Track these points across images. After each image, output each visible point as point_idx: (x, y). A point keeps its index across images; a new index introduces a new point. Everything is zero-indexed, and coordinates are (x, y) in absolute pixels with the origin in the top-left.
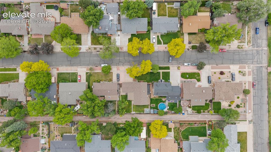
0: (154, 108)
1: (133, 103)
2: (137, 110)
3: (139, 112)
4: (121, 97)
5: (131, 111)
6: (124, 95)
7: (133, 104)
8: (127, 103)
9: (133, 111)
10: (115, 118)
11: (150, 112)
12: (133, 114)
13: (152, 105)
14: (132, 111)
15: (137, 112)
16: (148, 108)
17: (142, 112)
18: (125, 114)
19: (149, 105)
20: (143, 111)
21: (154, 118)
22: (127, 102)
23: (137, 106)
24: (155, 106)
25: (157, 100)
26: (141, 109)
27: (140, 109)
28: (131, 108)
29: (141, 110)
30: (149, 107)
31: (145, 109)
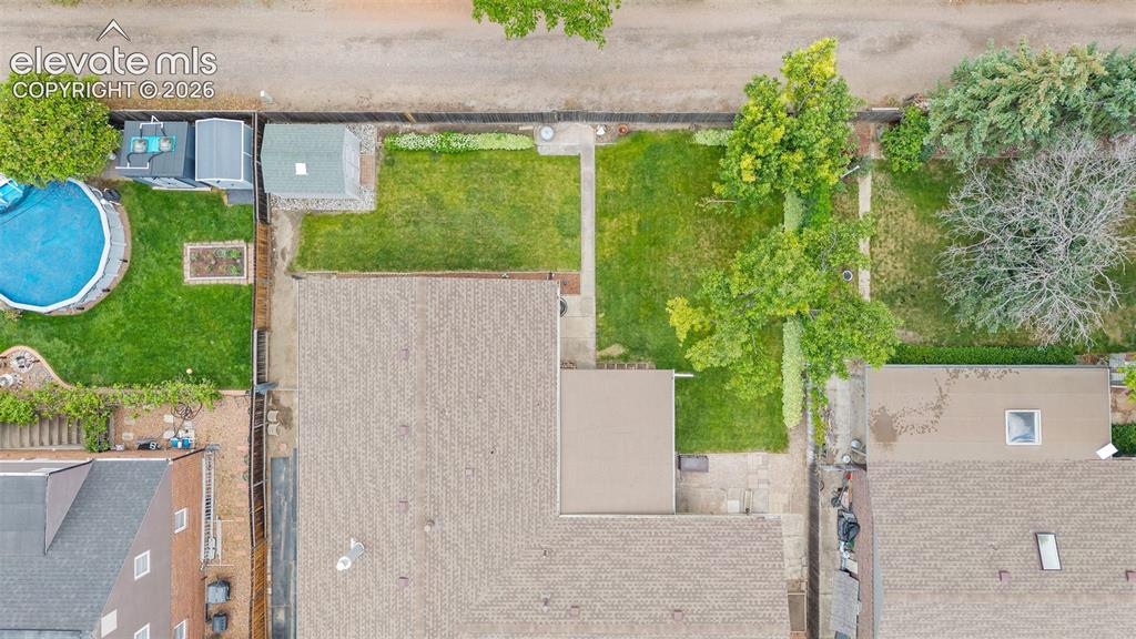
0: (209, 211)
1: (582, 318)
2: (505, 189)
3: (457, 142)
4: (791, 417)
5: (604, 158)
6: (736, 446)
7: (571, 287)
8: (697, 319)
9: (576, 160)
10: (901, 43)
11: (256, 144)
12: (568, 116)
13: (236, 263)
14: (588, 169)
15: (511, 142)
16: (310, 221)
17: (407, 142)
18: (727, 119)
19: (280, 275)
20: (390, 158)
21: (212, 34)
22: (694, 337)
23: (506, 262)
24: (188, 247)
25: (150, 368)
26: (435, 201)
27: (455, 197)
28: (602, 213)
29: (437, 178)
30: (286, 237)
31: (366, 203)
